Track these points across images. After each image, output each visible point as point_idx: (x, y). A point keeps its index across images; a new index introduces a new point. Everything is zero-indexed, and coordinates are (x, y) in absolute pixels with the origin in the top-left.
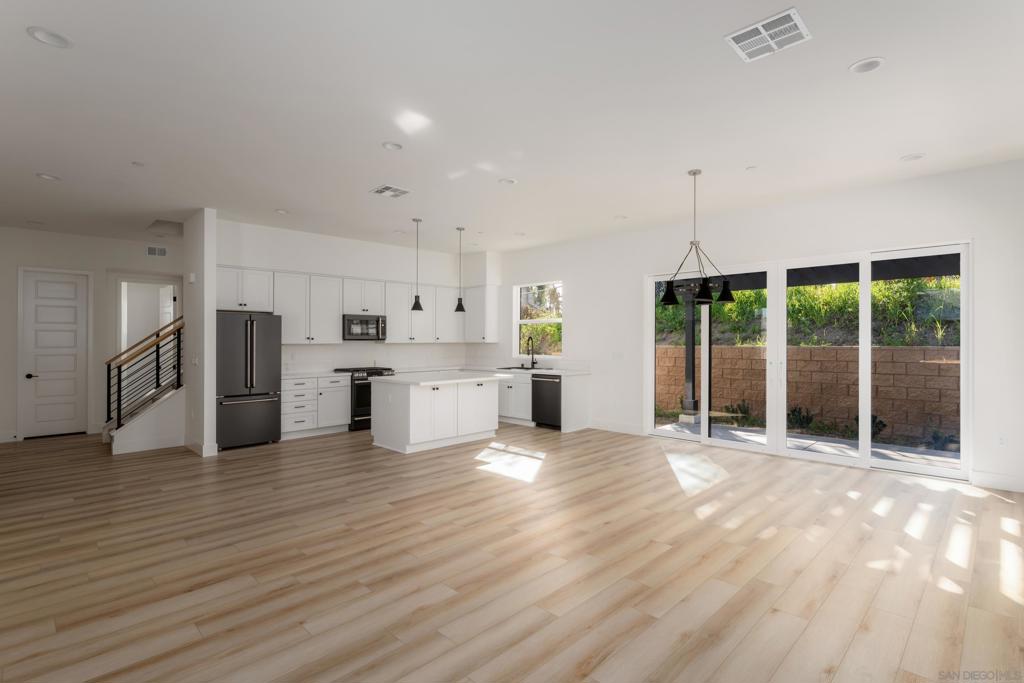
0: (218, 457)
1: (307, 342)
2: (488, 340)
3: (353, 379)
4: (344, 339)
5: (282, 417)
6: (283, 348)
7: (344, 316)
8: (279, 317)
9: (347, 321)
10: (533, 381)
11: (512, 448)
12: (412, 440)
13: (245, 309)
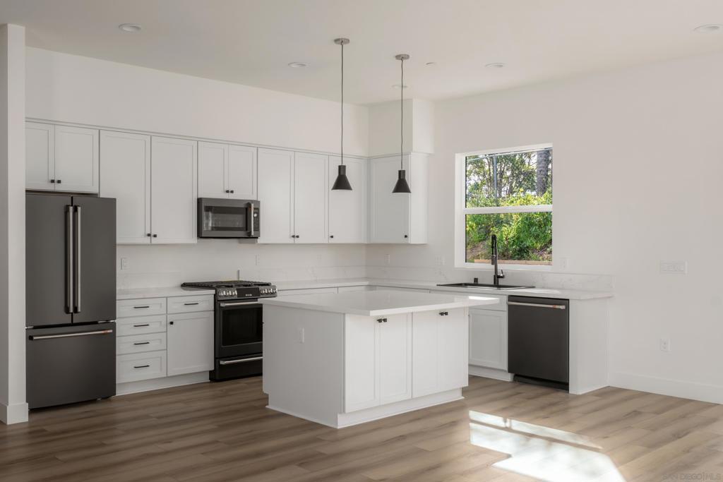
0: (29, 422)
1: (147, 240)
2: (413, 240)
3: (217, 300)
4: (200, 236)
5: (117, 357)
6: (118, 250)
7: (199, 201)
8: (111, 203)
9: (205, 207)
10: (510, 306)
11: (516, 424)
12: (349, 406)
13: (59, 188)
